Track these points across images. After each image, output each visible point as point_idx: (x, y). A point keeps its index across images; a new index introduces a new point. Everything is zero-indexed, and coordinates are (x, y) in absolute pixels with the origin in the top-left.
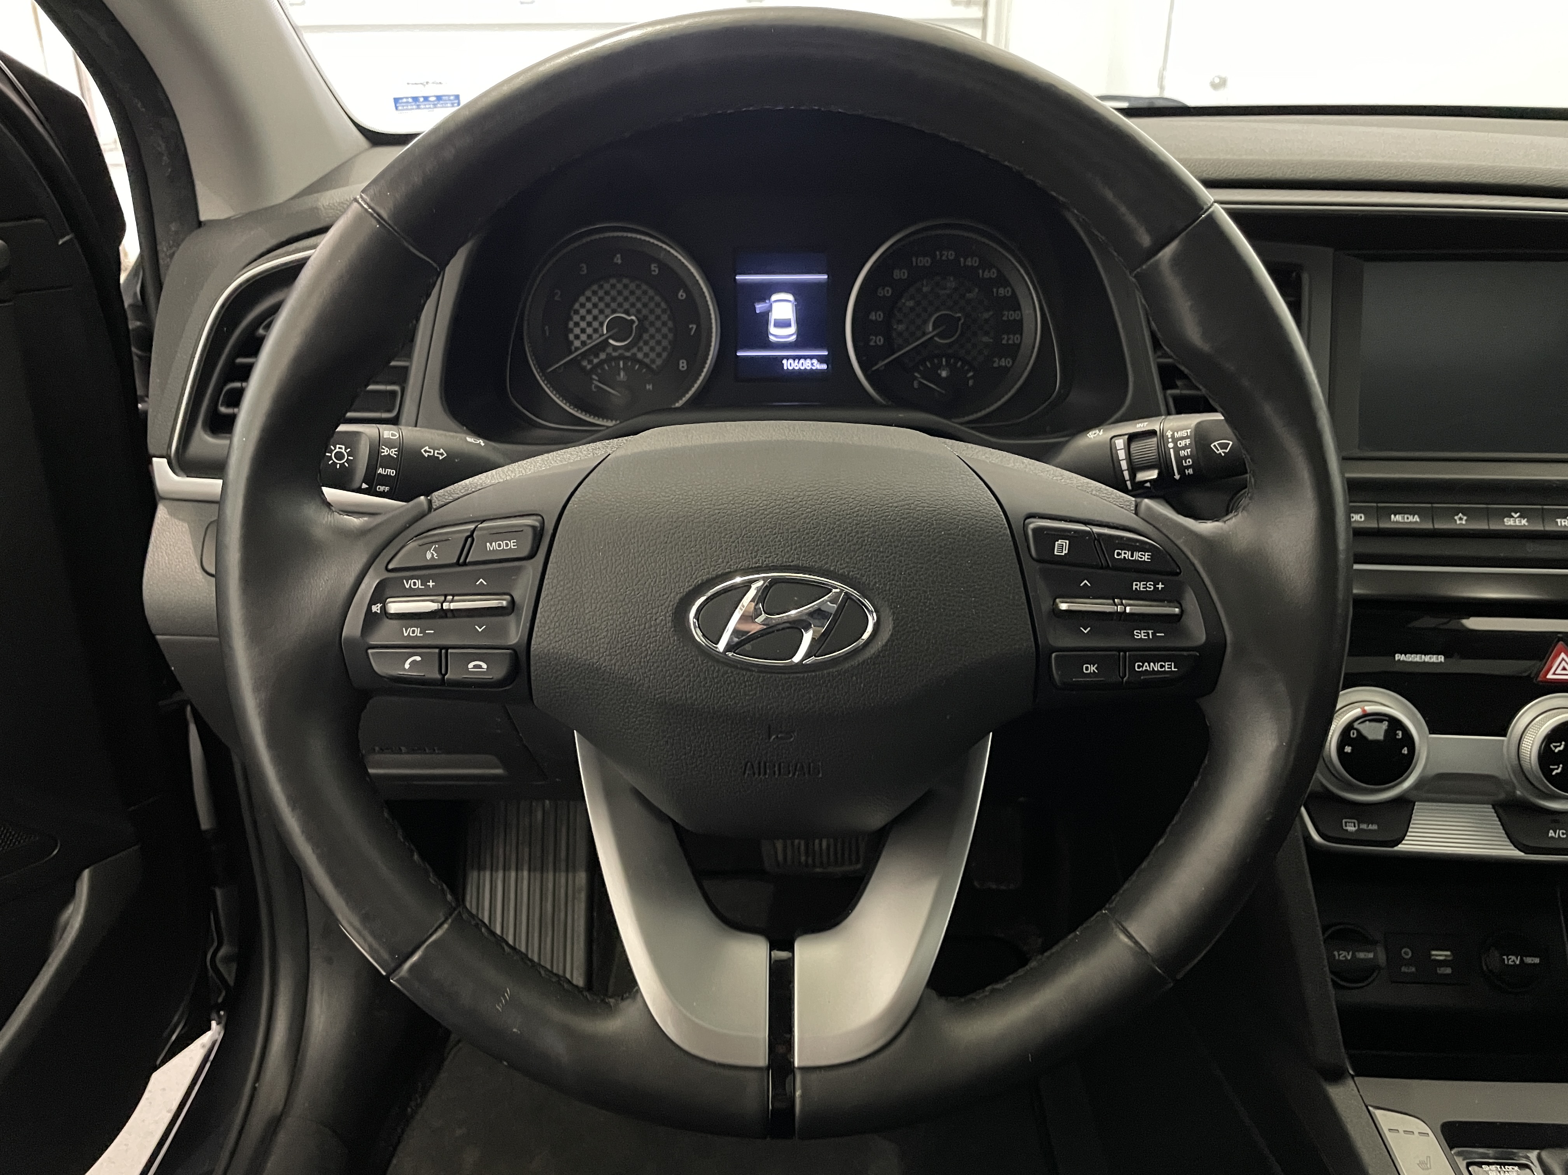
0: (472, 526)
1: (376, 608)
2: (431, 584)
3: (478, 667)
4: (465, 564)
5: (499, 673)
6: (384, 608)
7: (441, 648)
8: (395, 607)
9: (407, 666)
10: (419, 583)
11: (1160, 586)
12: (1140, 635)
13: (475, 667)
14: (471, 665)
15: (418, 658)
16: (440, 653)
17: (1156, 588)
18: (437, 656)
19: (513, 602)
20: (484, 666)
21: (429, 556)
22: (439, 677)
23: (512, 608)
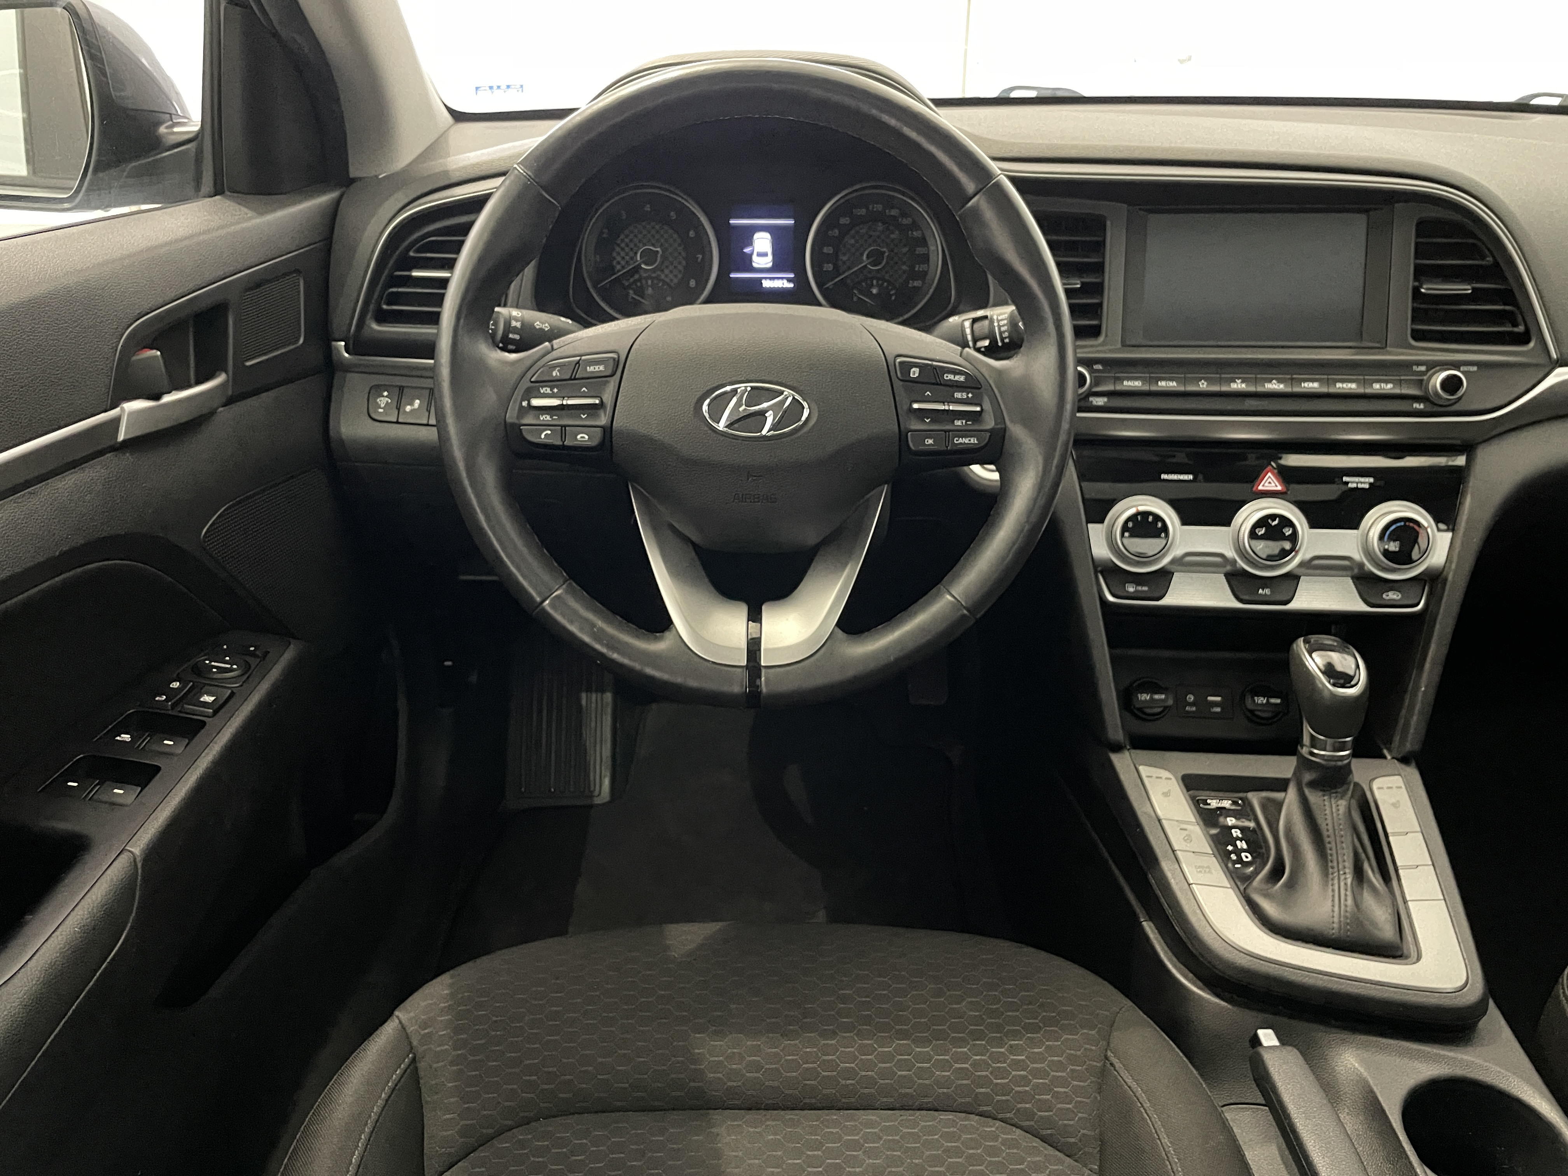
0: (578, 358)
1: (525, 404)
2: (556, 390)
3: (583, 437)
4: (575, 379)
5: (595, 443)
6: (529, 404)
7: (562, 426)
8: (536, 402)
9: (543, 436)
10: (548, 389)
11: (970, 395)
12: (958, 423)
13: (582, 437)
14: (579, 437)
15: (549, 432)
16: (562, 429)
17: (968, 397)
18: (560, 431)
19: (602, 401)
20: (587, 437)
21: (554, 374)
22: (561, 443)
23: (602, 405)
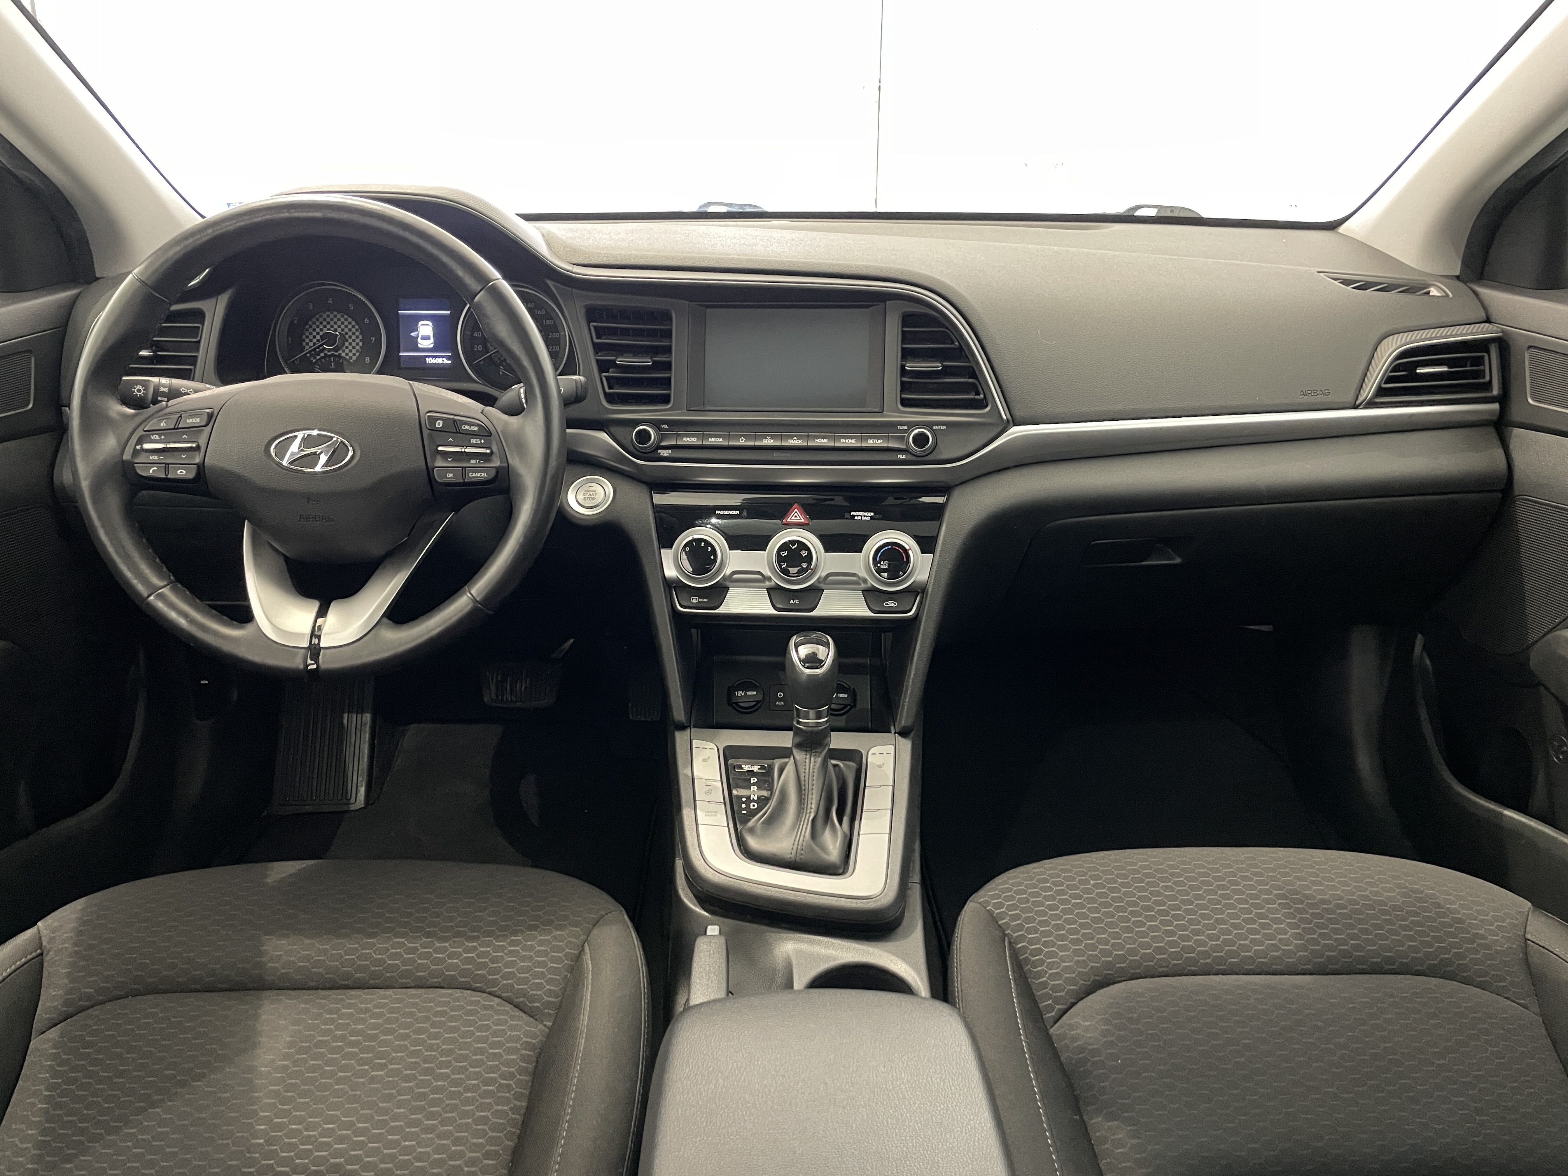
0: (182, 413)
1: (138, 447)
2: (163, 437)
3: (181, 473)
4: (178, 429)
5: (191, 476)
6: (142, 447)
7: (166, 464)
8: (146, 446)
9: (151, 472)
10: (158, 437)
11: (483, 441)
12: (473, 461)
14: (179, 472)
15: (156, 468)
17: (481, 442)
18: (164, 467)
19: (197, 445)
20: (184, 472)
21: (162, 425)
22: (165, 476)
23: (198, 448)
